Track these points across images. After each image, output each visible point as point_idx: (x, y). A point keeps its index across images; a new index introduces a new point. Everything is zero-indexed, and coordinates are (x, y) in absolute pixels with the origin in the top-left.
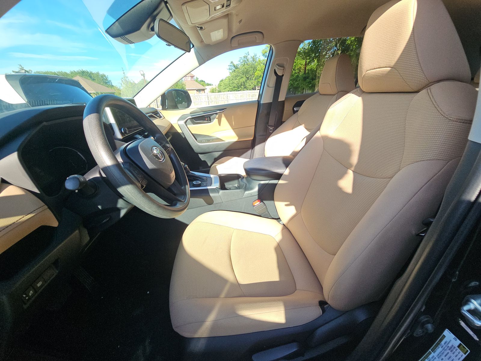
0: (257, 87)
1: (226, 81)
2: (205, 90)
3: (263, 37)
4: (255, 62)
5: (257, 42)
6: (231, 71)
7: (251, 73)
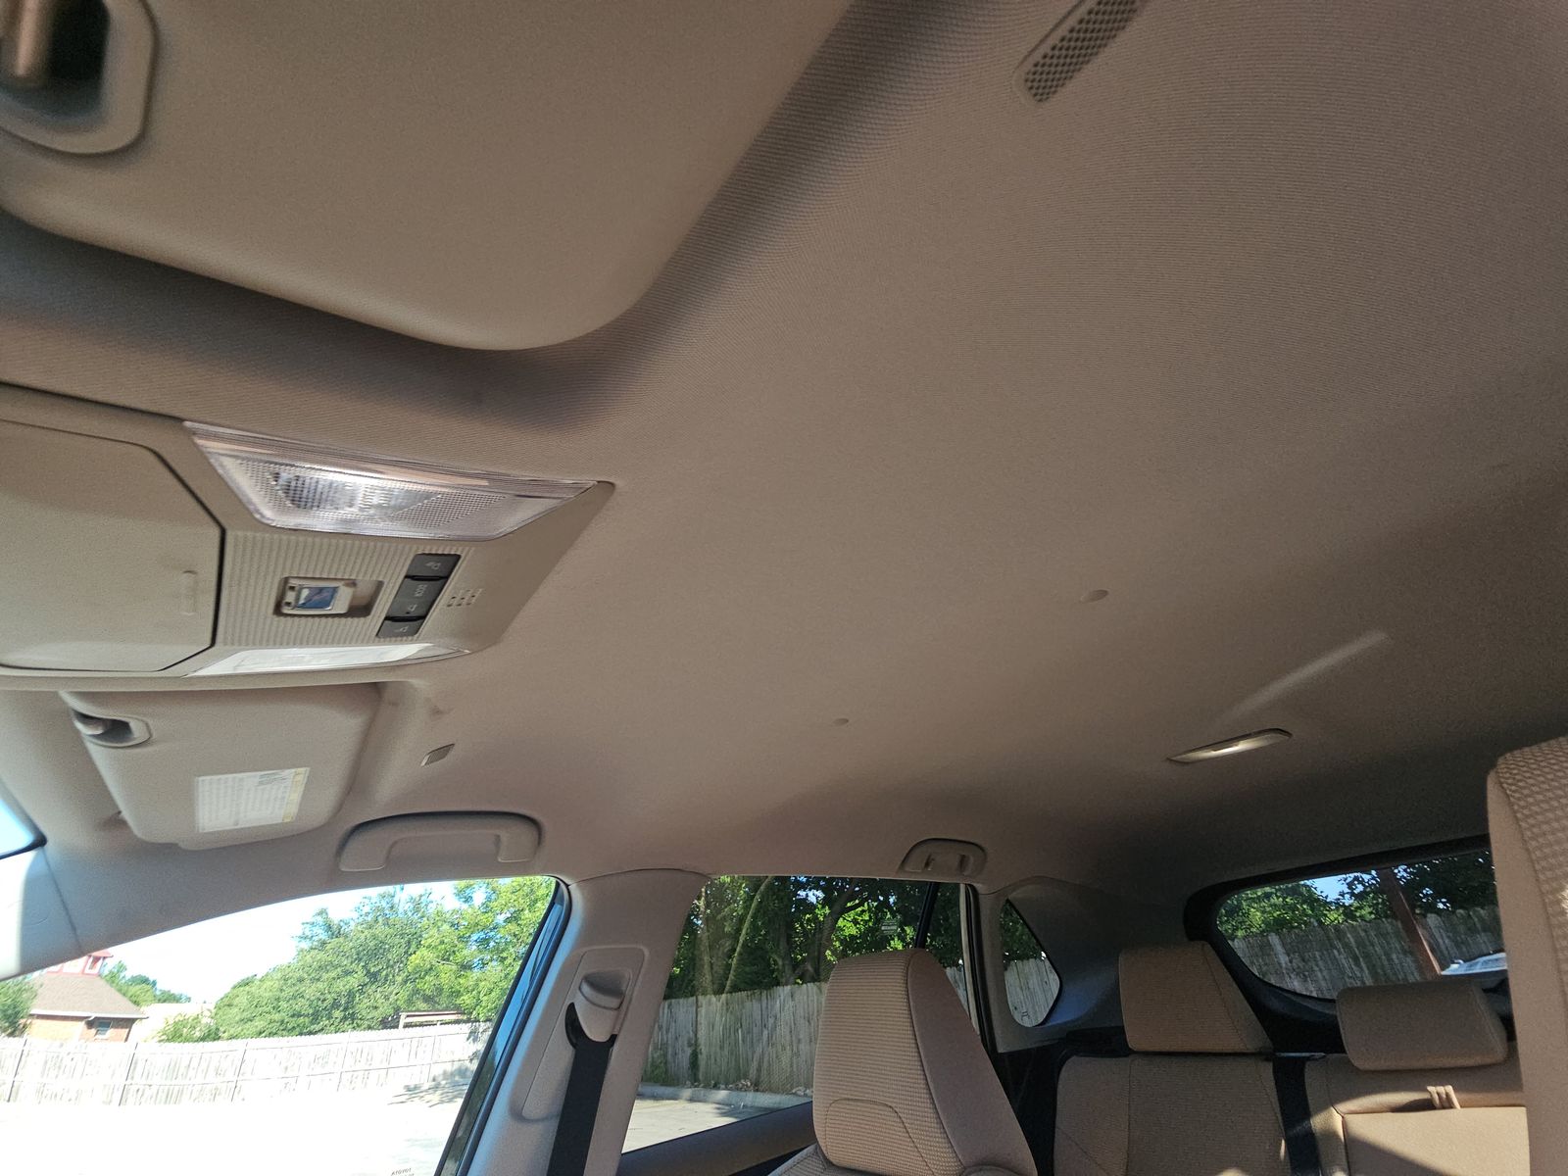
0: (403, 1015)
1: (268, 984)
2: (135, 1026)
3: (539, 843)
4: (423, 917)
5: (500, 860)
6: (306, 945)
7: (392, 956)
